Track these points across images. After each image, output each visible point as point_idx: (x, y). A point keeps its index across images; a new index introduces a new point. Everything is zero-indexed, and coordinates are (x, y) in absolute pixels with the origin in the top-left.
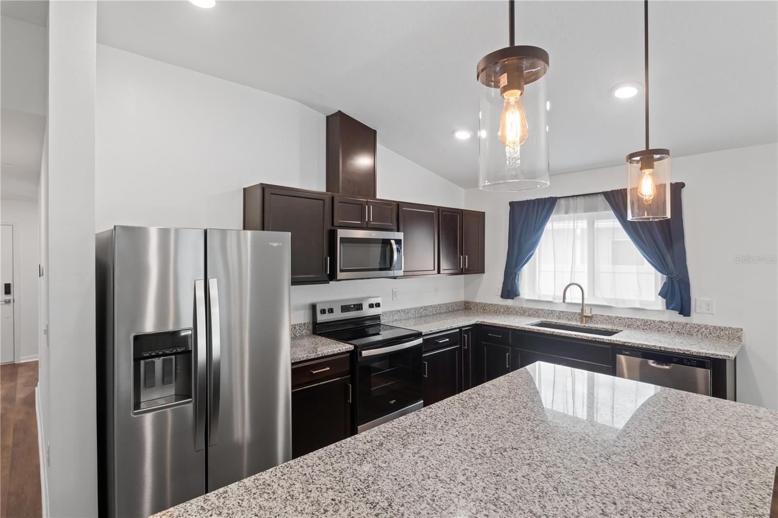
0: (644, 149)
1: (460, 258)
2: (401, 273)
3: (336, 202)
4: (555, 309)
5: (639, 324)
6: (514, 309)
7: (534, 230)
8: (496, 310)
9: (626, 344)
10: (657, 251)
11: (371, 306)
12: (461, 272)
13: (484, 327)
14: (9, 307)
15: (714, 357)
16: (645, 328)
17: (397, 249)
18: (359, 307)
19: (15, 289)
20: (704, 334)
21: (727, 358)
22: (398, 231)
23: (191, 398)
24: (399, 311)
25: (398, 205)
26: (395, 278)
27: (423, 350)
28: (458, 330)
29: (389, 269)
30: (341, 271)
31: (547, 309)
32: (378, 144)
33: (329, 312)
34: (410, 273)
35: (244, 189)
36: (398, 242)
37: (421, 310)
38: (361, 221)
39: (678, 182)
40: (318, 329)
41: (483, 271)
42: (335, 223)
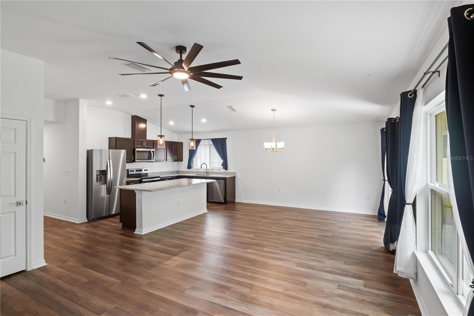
1: (174, 156)
2: (154, 160)
3: (135, 141)
6: (191, 172)
11: (145, 170)
12: (175, 161)
17: (153, 154)
18: (141, 170)
20: (230, 174)
22: (153, 148)
23: (106, 184)
24: (154, 172)
25: (154, 141)
26: (152, 162)
28: (172, 177)
29: (150, 159)
30: (137, 159)
31: (198, 171)
32: (147, 121)
33: (132, 171)
34: (157, 161)
35: (109, 138)
36: (153, 152)
38: (142, 146)
39: (225, 137)
40: (129, 176)
41: (182, 161)
42: (135, 147)
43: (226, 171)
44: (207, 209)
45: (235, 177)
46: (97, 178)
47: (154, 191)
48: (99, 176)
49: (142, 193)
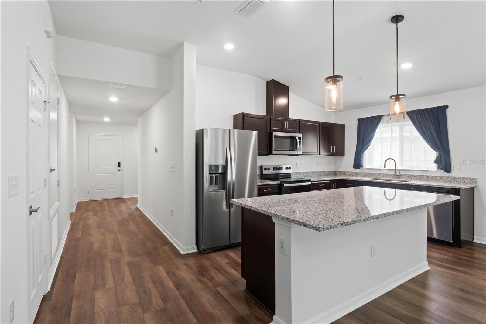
0: (396, 94)
1: (331, 147)
2: (301, 153)
3: (272, 120)
4: (381, 173)
5: (425, 178)
6: (360, 173)
7: (370, 132)
8: (351, 174)
9: (413, 184)
10: (434, 141)
11: (287, 168)
12: (332, 155)
13: (343, 181)
14: (119, 173)
15: (454, 188)
16: (428, 180)
17: (299, 141)
18: (281, 169)
19: (122, 165)
20: (457, 181)
21: (460, 188)
22: (300, 133)
23: (225, 189)
24: (299, 173)
25: (300, 121)
26: (298, 155)
27: (311, 188)
28: (329, 181)
29: (294, 151)
30: (274, 150)
31: (377, 173)
32: (290, 93)
33: (268, 170)
34: (306, 154)
35: (234, 115)
36: (300, 138)
37: (311, 173)
38: (283, 129)
39: (444, 105)
40: (263, 177)
41: (344, 155)
42: (271, 130)
43: (447, 175)
44: (427, 262)
45: (473, 188)
46: (211, 178)
47: (327, 229)
48: (214, 176)
49: (290, 228)
